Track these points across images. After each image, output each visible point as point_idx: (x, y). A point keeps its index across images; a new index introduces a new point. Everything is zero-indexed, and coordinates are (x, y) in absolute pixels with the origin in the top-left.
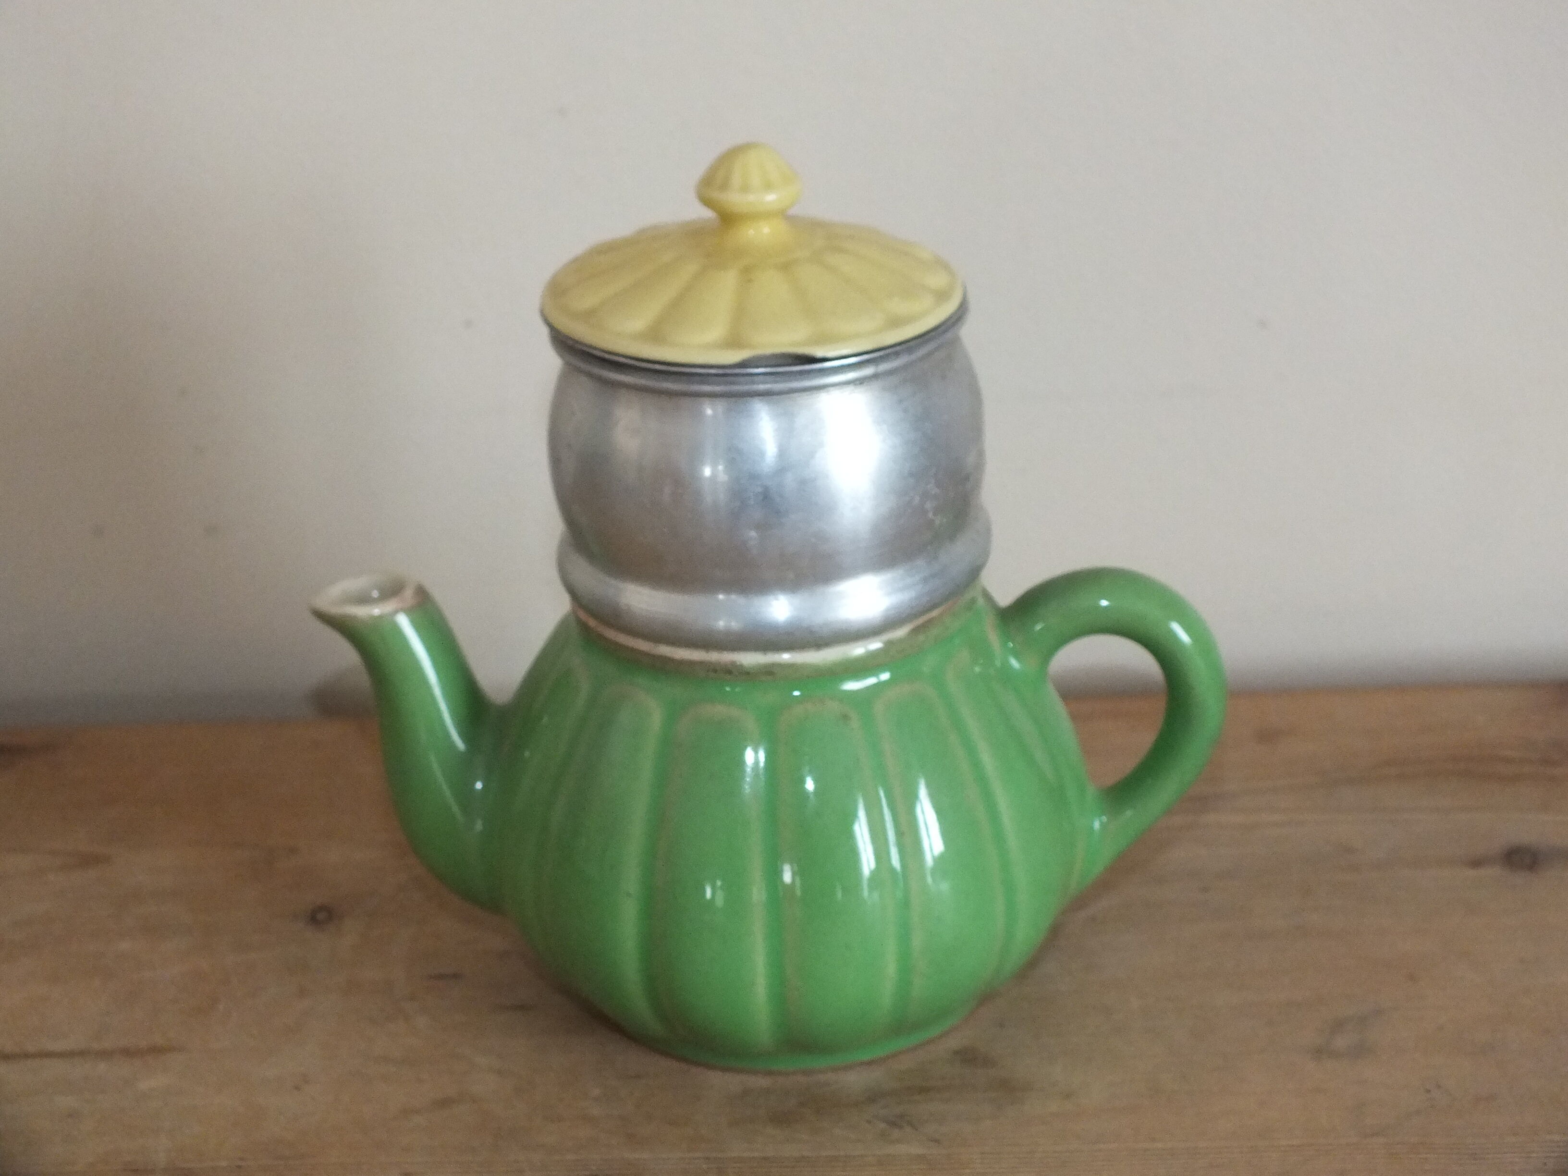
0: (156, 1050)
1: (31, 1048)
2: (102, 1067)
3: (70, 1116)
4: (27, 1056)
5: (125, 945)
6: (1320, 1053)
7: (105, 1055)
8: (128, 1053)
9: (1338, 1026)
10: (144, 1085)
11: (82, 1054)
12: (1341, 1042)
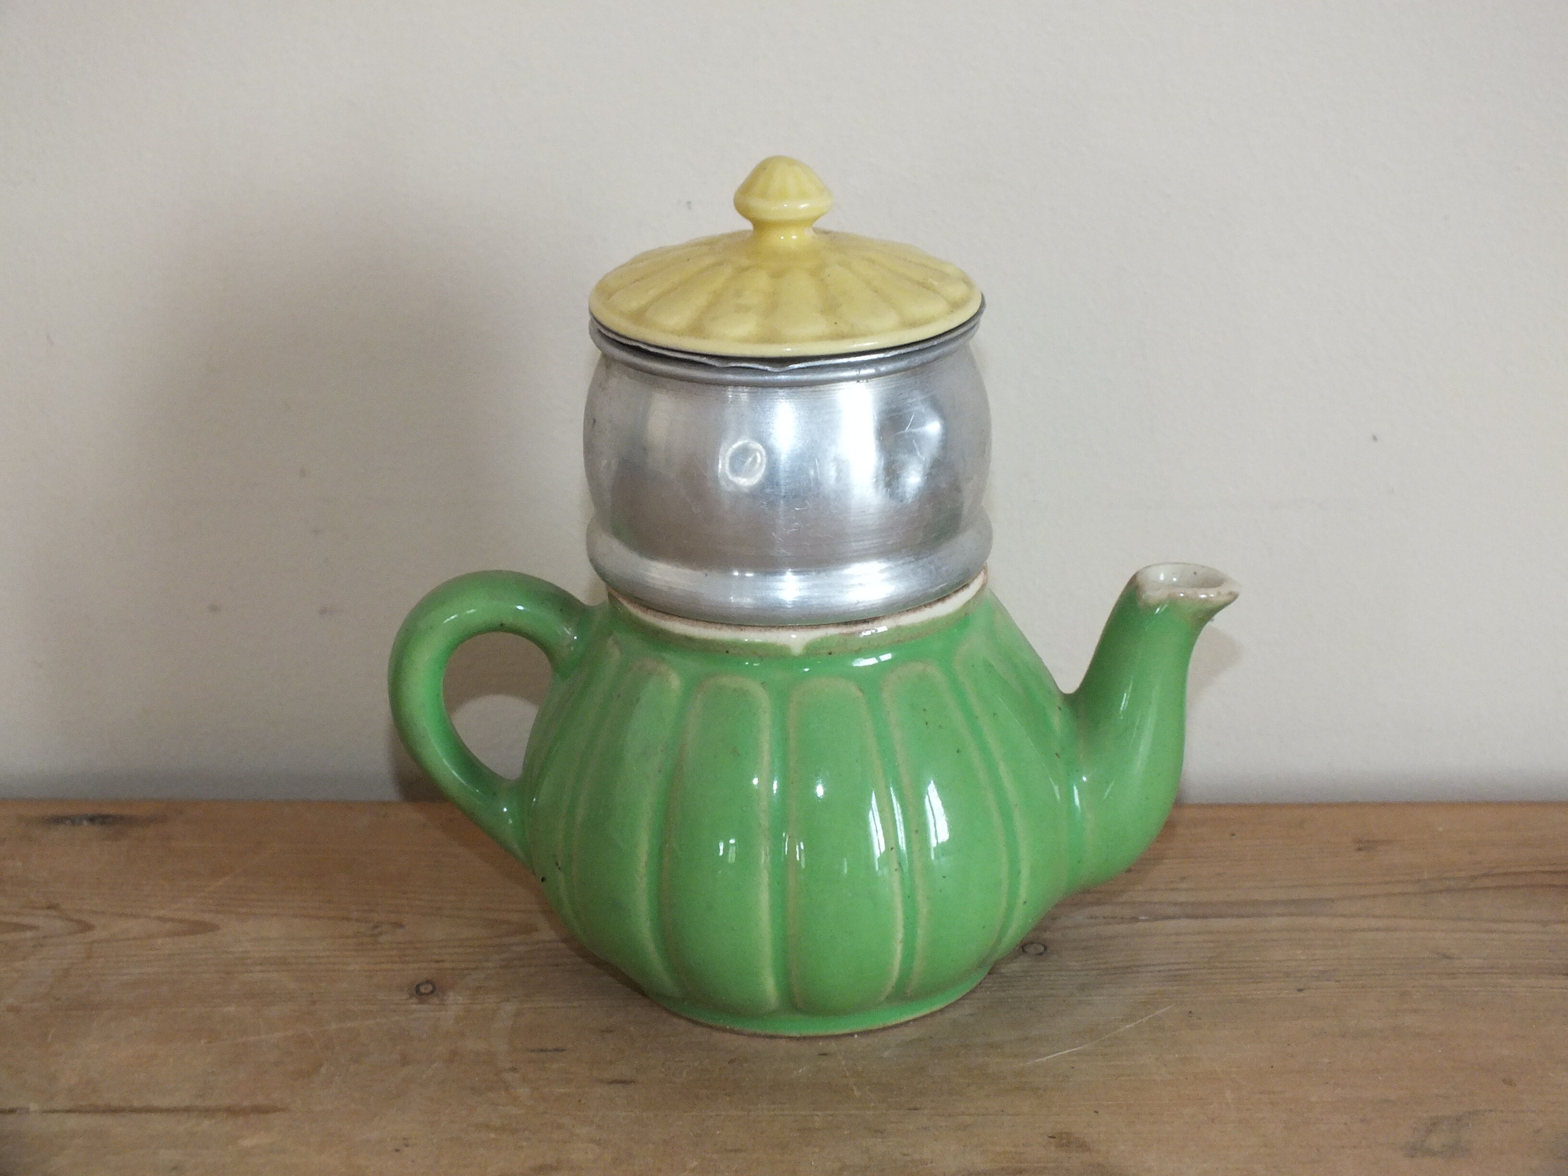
0: (258, 1110)
1: (136, 1104)
2: (206, 1124)
3: (174, 1168)
4: (134, 1110)
5: (231, 1009)
6: (1414, 1150)
7: (209, 1112)
8: (232, 1111)
9: (1434, 1125)
10: (247, 1143)
11: (187, 1110)
12: (1435, 1141)
